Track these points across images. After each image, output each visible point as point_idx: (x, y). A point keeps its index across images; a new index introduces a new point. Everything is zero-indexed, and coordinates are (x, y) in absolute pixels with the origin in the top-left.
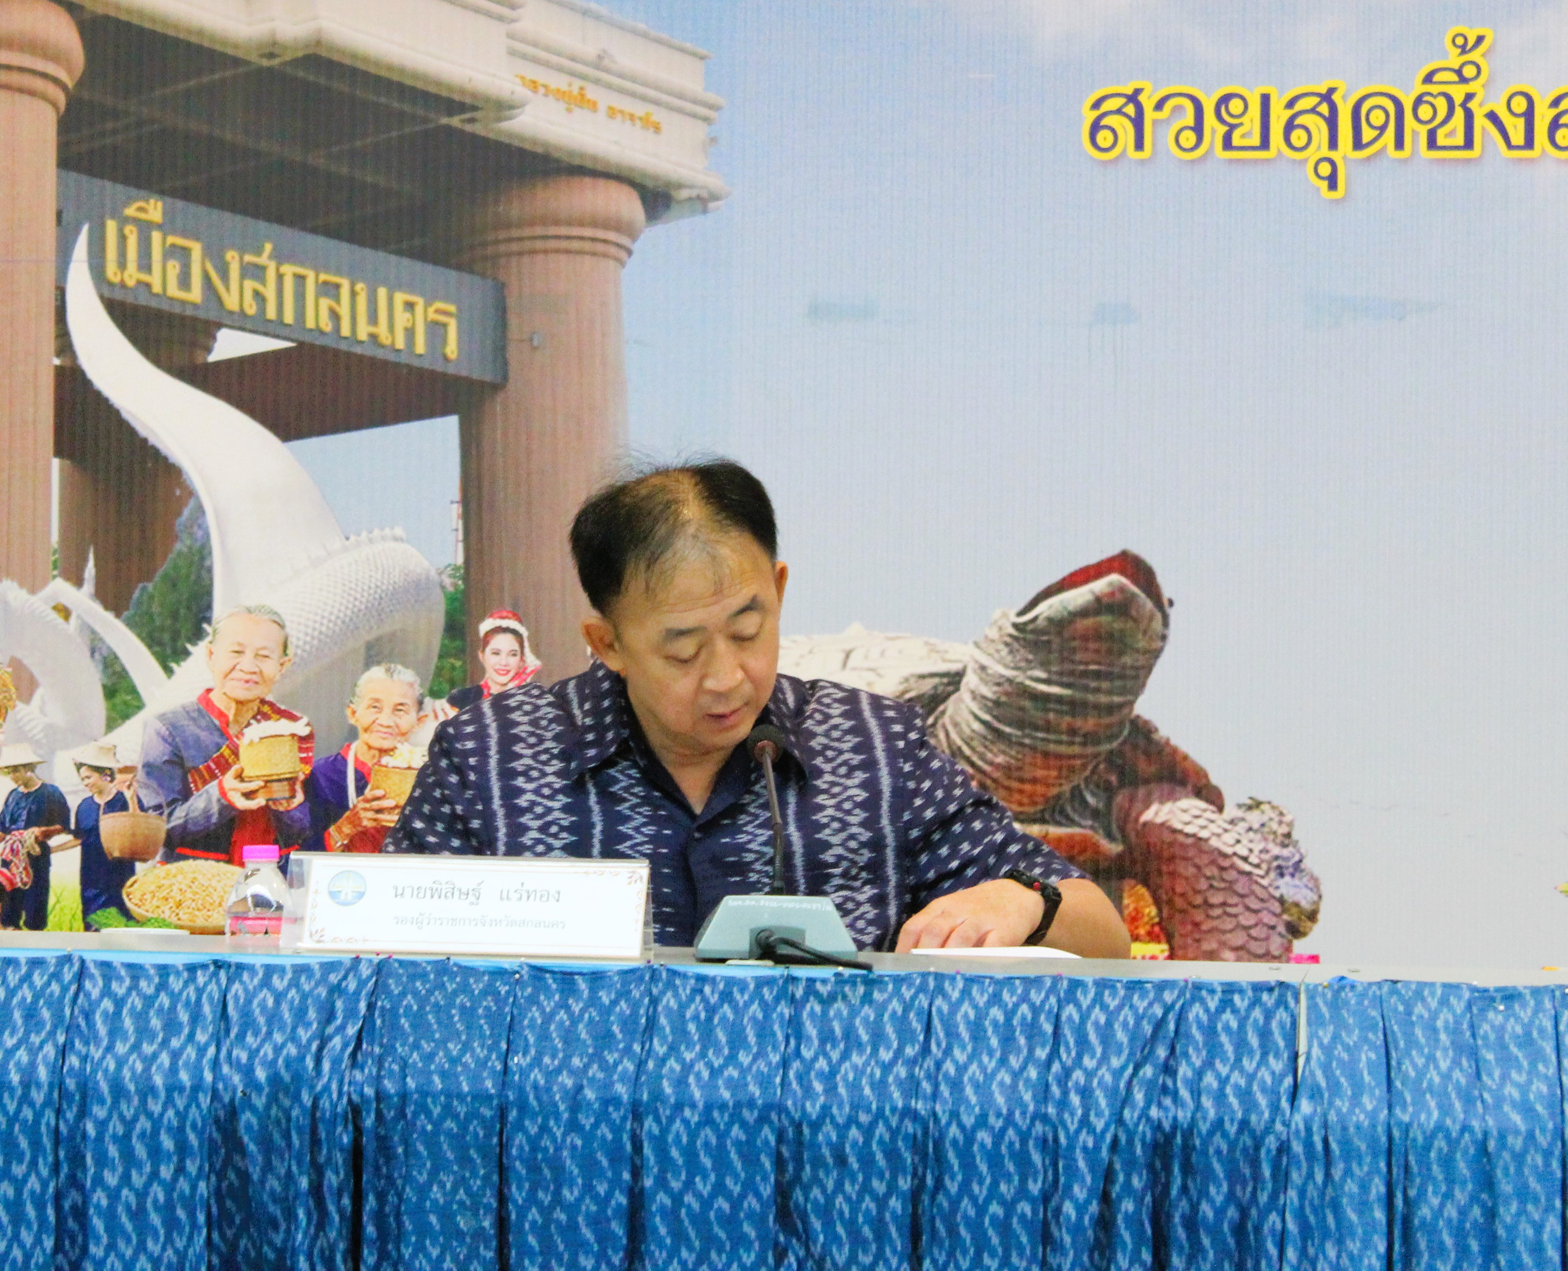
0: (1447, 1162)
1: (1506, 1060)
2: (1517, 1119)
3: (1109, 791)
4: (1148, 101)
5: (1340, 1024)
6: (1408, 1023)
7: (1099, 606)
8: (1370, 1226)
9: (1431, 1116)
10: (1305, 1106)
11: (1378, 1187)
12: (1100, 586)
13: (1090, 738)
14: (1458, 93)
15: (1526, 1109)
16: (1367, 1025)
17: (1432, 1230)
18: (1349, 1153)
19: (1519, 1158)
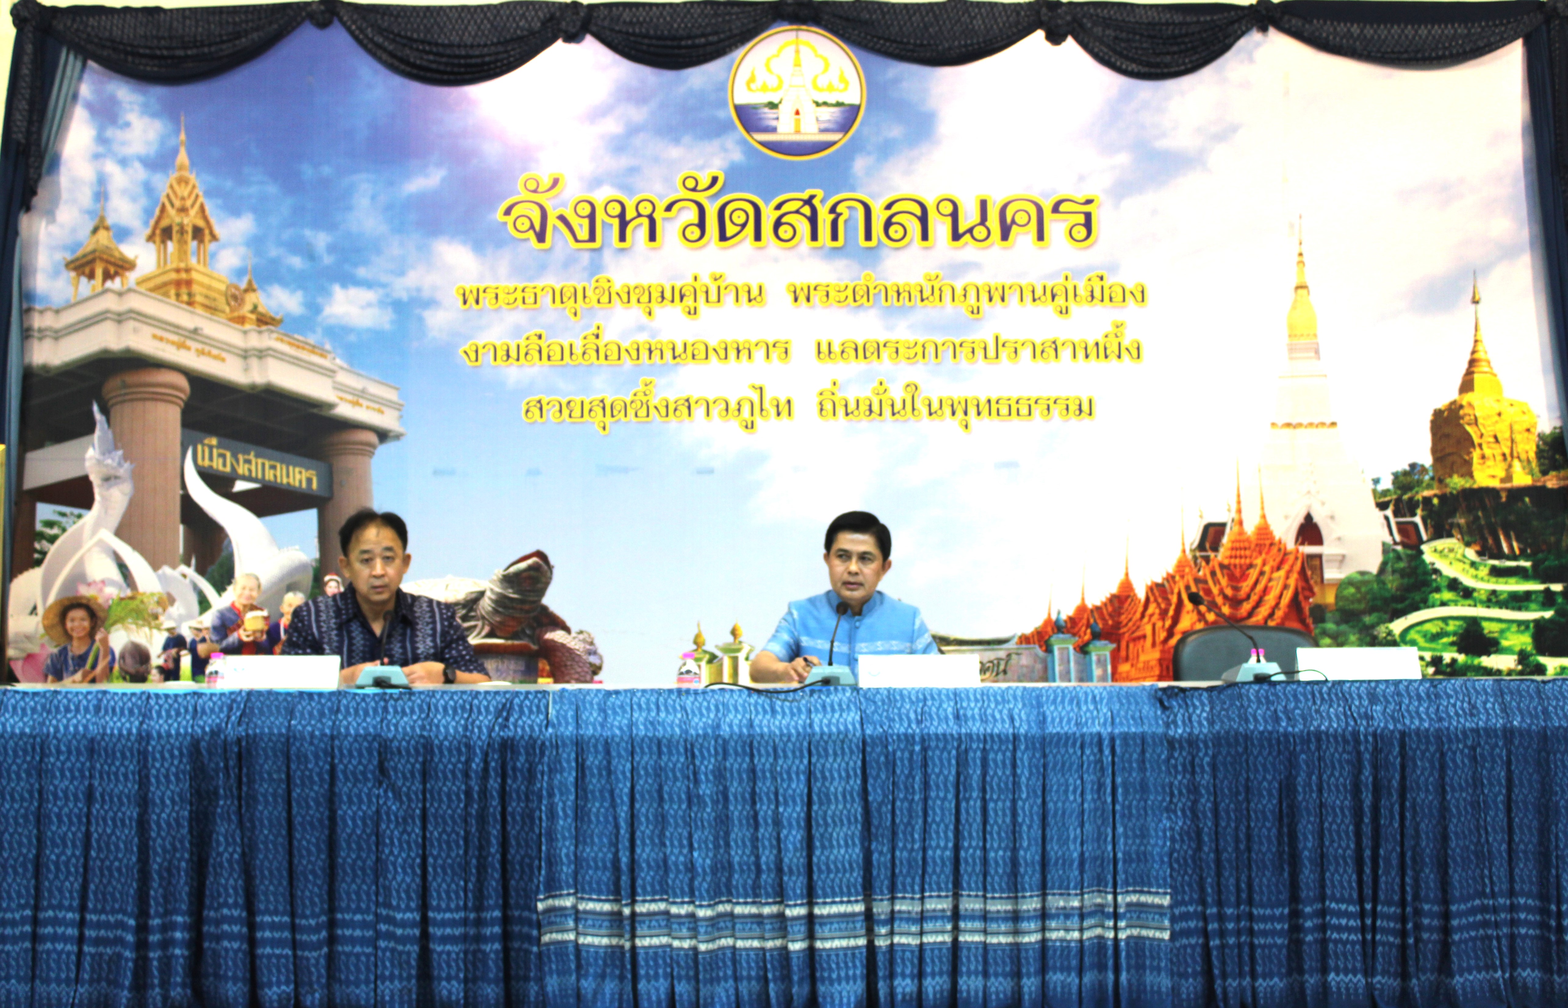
0: (595, 746)
1: (615, 713)
2: (617, 732)
3: (533, 629)
4: (544, 403)
5: (562, 703)
6: (584, 702)
7: (530, 568)
8: (570, 768)
9: (590, 732)
10: (550, 730)
11: (573, 755)
12: (530, 561)
13: (528, 612)
14: (644, 399)
15: (620, 728)
16: (571, 703)
17: (591, 769)
18: (564, 745)
19: (618, 744)
